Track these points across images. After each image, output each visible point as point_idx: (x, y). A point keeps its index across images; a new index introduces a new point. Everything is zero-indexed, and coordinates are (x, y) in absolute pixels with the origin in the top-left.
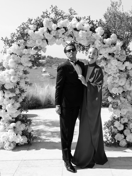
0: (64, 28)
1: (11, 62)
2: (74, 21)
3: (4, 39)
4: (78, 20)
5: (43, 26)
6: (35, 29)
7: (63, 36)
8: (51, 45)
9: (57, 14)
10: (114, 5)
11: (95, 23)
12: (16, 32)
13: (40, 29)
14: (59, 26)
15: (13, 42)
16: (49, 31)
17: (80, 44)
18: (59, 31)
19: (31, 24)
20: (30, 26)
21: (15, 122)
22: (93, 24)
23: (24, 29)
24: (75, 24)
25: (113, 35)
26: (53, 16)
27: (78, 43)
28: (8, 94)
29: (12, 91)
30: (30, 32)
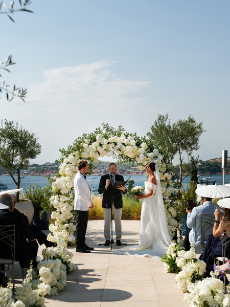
0: (114, 142)
1: (68, 170)
2: (123, 137)
3: (62, 150)
4: (126, 136)
5: (95, 141)
6: (89, 143)
7: (113, 150)
8: (102, 156)
9: (108, 130)
10: (162, 118)
11: (140, 139)
12: (73, 145)
13: (94, 144)
14: (109, 141)
15: (69, 153)
16: (101, 145)
17: (127, 156)
18: (110, 145)
19: (86, 138)
20: (85, 140)
21: (68, 223)
22: (139, 139)
23: (80, 142)
24: (123, 140)
25: (155, 150)
26: (104, 131)
27: (126, 155)
28: (63, 198)
29: (67, 195)
30: (85, 145)
